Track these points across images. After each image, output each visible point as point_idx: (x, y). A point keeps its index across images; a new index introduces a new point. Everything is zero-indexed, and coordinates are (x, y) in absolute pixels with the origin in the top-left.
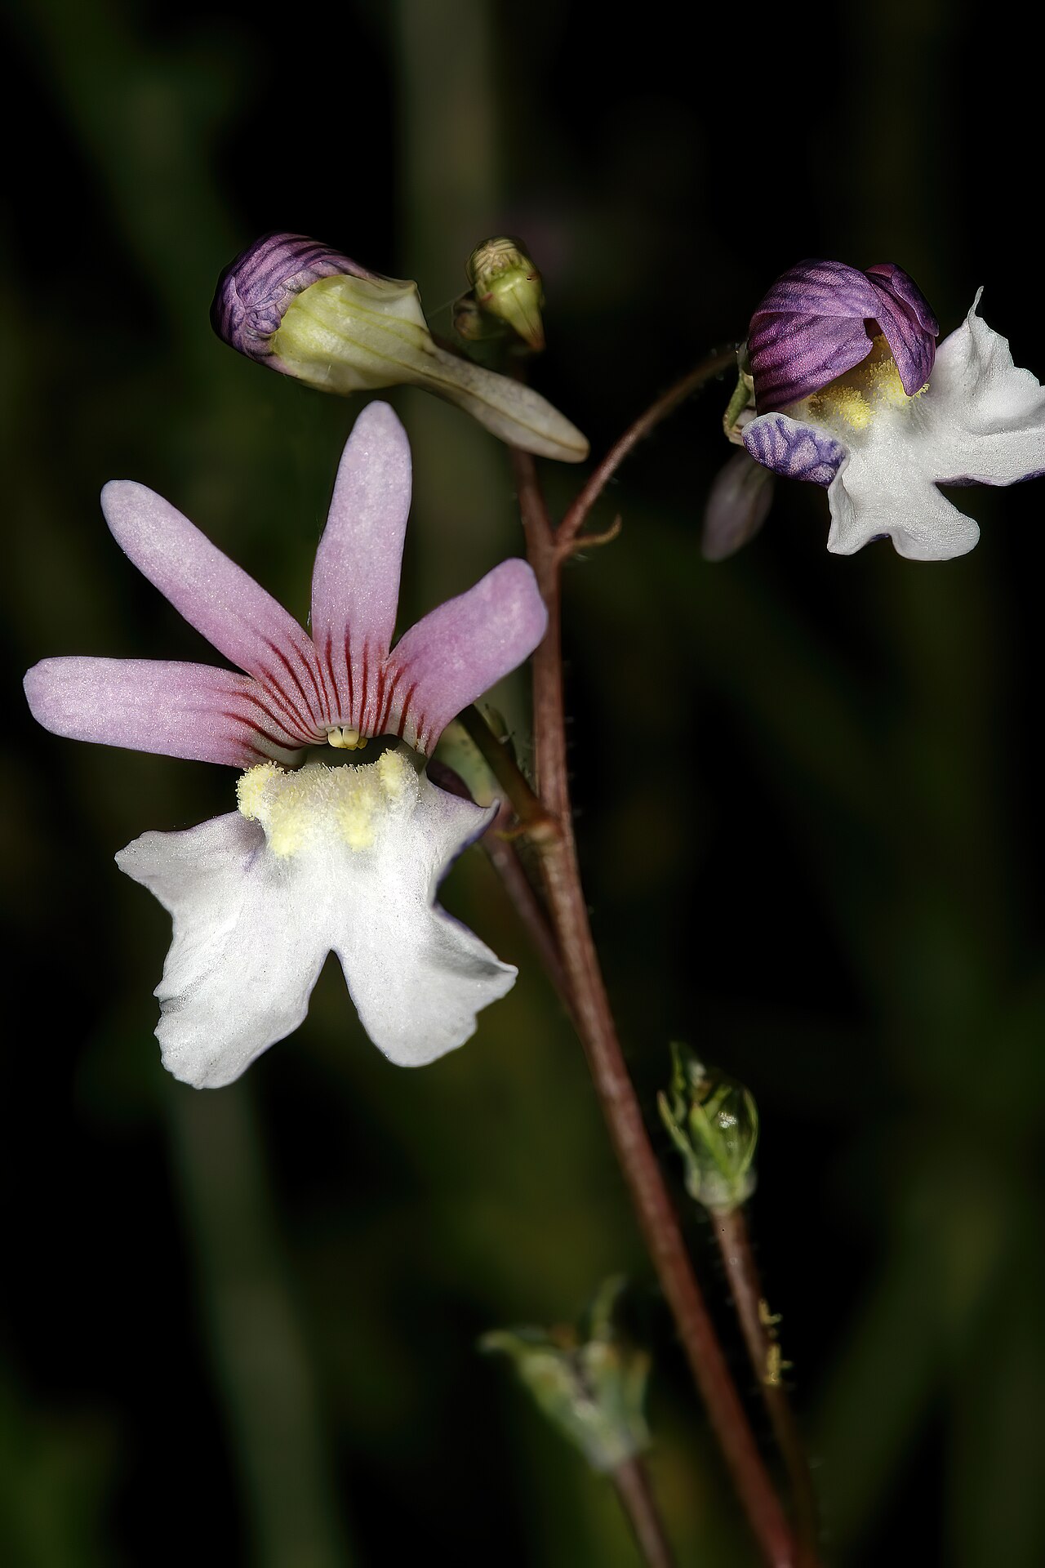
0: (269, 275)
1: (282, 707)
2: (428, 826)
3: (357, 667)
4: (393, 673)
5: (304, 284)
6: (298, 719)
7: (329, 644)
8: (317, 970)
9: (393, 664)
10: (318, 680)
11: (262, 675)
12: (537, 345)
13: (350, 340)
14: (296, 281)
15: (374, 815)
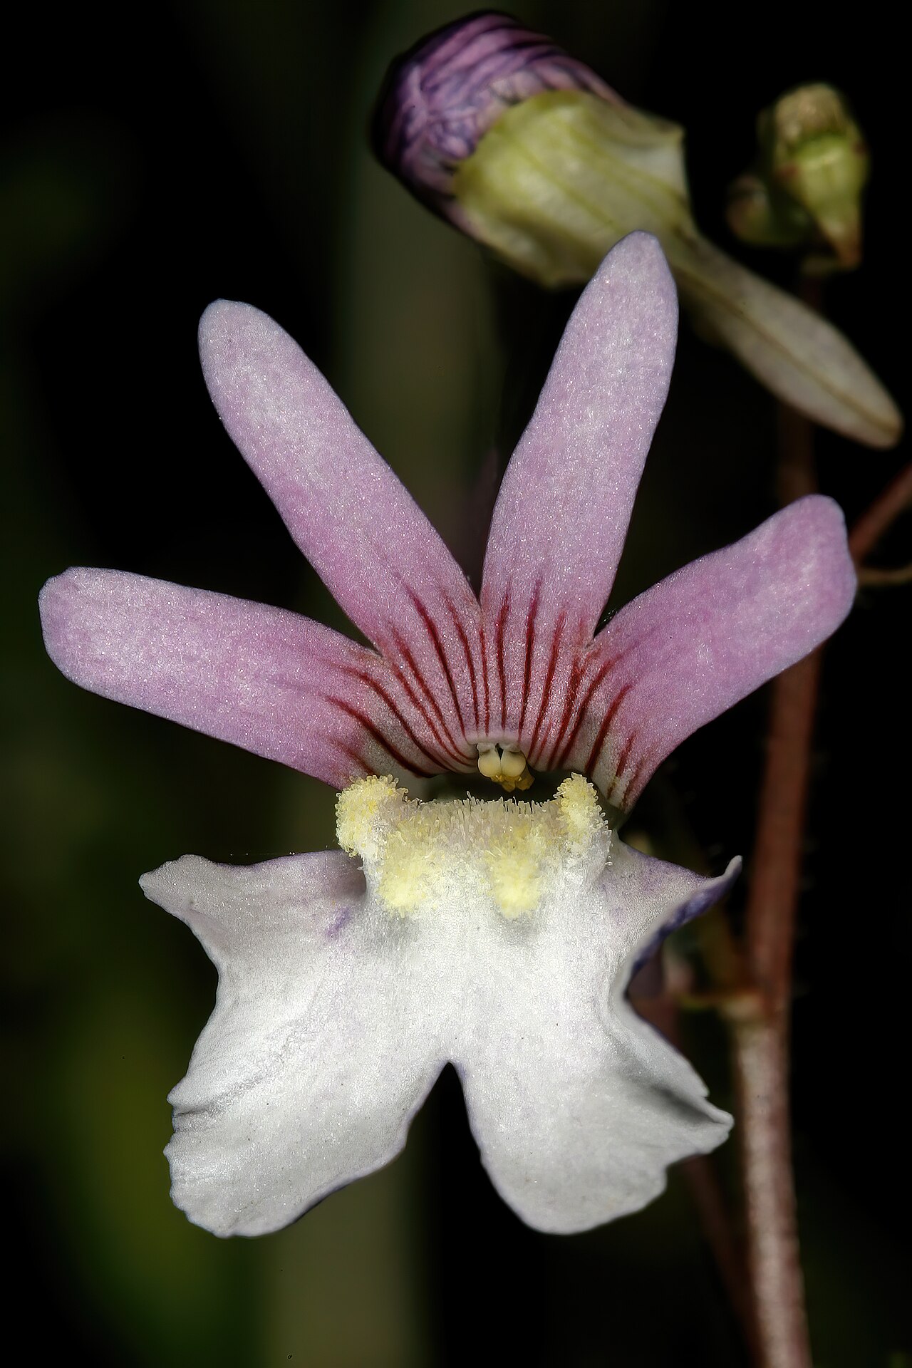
0: (471, 68)
1: (415, 701)
2: (617, 902)
3: (541, 652)
4: (595, 668)
5: (522, 92)
6: (438, 726)
7: (505, 610)
8: (426, 1088)
9: (595, 655)
10: (478, 666)
11: (393, 647)
12: (849, 258)
13: (575, 197)
14: (512, 86)
15: (542, 867)
